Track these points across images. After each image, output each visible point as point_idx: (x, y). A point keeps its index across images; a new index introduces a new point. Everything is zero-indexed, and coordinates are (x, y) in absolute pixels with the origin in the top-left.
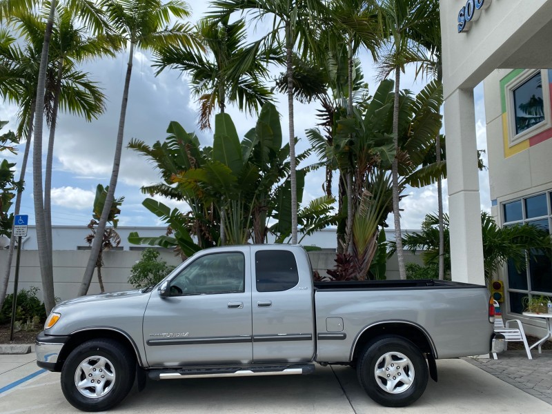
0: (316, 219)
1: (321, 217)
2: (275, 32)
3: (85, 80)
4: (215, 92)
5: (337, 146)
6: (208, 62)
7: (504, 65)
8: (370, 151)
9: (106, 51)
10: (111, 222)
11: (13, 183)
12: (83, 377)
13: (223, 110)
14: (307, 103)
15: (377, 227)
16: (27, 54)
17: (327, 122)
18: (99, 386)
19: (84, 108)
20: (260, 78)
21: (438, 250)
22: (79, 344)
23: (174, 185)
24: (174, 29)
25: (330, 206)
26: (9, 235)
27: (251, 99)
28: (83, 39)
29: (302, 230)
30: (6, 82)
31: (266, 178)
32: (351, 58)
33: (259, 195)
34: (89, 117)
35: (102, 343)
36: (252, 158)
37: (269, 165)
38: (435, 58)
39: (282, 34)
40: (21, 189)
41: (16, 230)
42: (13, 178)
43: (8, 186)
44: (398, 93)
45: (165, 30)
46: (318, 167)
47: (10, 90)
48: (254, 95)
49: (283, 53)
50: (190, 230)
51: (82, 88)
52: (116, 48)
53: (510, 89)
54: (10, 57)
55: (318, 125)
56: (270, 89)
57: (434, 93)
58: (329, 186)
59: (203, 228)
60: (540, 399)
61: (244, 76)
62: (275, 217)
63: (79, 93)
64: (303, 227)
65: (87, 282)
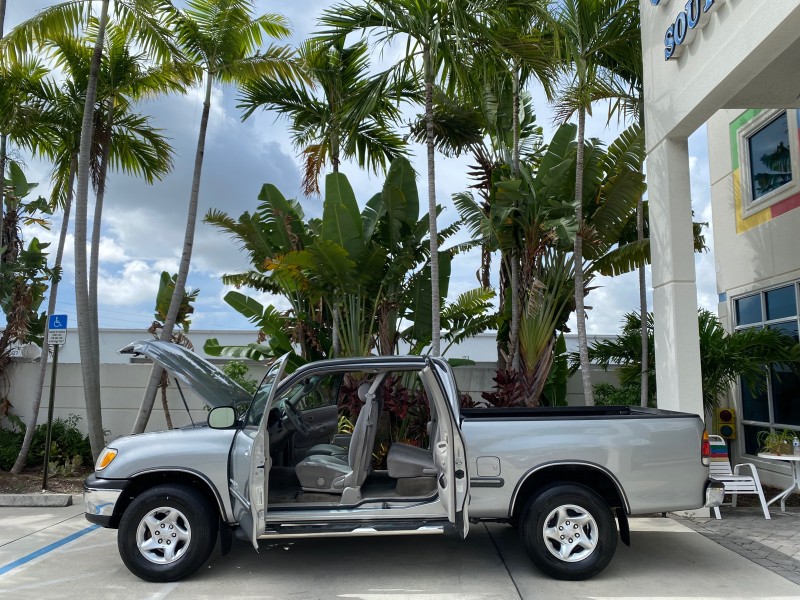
0: (468, 321)
1: (475, 317)
2: (409, 59)
3: (144, 126)
4: (325, 142)
5: (496, 219)
6: (315, 100)
7: (731, 104)
8: (542, 225)
9: (174, 85)
10: (181, 325)
11: (46, 270)
12: (147, 536)
13: (336, 169)
14: (455, 156)
15: (554, 333)
16: (65, 92)
17: (484, 183)
18: (169, 548)
19: (143, 165)
20: (389, 122)
21: (640, 365)
22: (141, 492)
23: (268, 274)
24: (267, 55)
25: (487, 302)
26: (40, 343)
27: (375, 151)
28: (143, 70)
29: (447, 336)
30: (36, 130)
31: (397, 263)
32: (517, 93)
33: (387, 287)
34: (150, 177)
35: (172, 489)
36: (377, 234)
37: (401, 245)
38: (636, 92)
39: (419, 62)
40: (56, 279)
41: (51, 336)
42: (46, 263)
43: (40, 274)
44: (582, 143)
45: (256, 56)
46: (470, 247)
47: (41, 141)
48: (380, 146)
49: (419, 88)
50: (291, 336)
51: (140, 138)
52: (187, 82)
53: (744, 136)
54: (42, 95)
55: (471, 187)
56: (402, 137)
57: (633, 143)
58: (486, 274)
59: (309, 333)
60: (774, 571)
61: (366, 120)
62: (409, 317)
63: (136, 145)
64: (449, 331)
65: (148, 409)
